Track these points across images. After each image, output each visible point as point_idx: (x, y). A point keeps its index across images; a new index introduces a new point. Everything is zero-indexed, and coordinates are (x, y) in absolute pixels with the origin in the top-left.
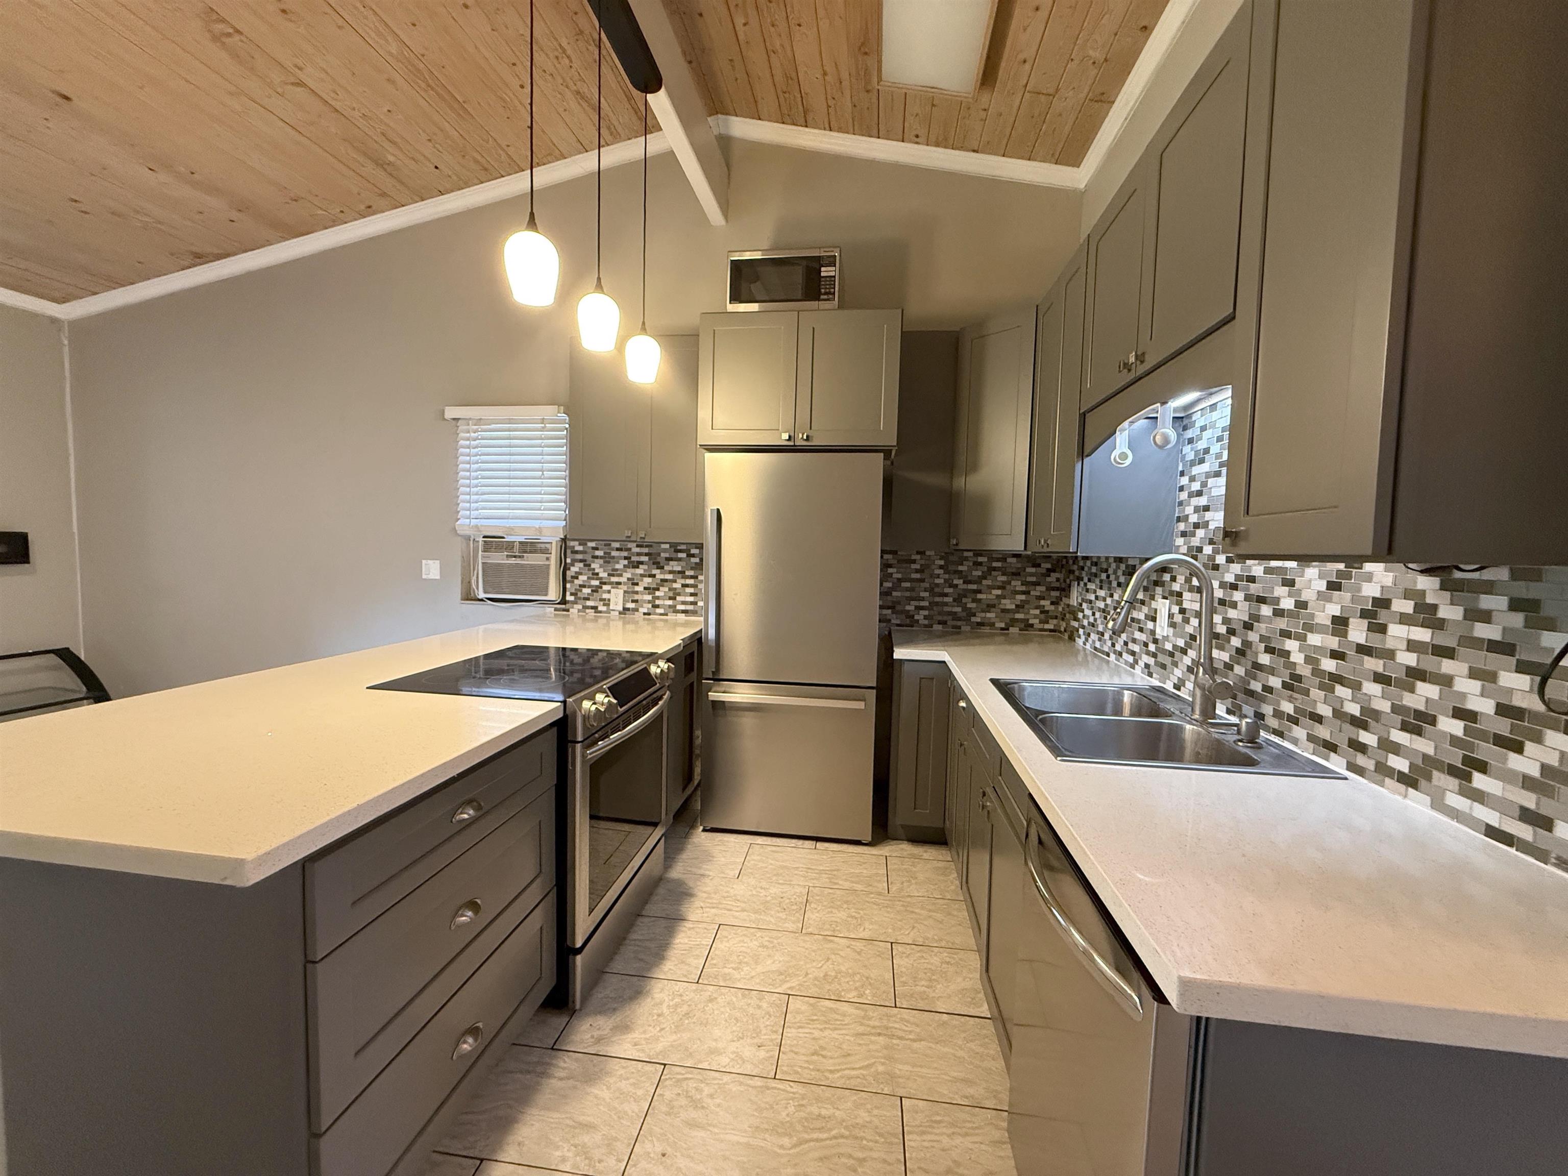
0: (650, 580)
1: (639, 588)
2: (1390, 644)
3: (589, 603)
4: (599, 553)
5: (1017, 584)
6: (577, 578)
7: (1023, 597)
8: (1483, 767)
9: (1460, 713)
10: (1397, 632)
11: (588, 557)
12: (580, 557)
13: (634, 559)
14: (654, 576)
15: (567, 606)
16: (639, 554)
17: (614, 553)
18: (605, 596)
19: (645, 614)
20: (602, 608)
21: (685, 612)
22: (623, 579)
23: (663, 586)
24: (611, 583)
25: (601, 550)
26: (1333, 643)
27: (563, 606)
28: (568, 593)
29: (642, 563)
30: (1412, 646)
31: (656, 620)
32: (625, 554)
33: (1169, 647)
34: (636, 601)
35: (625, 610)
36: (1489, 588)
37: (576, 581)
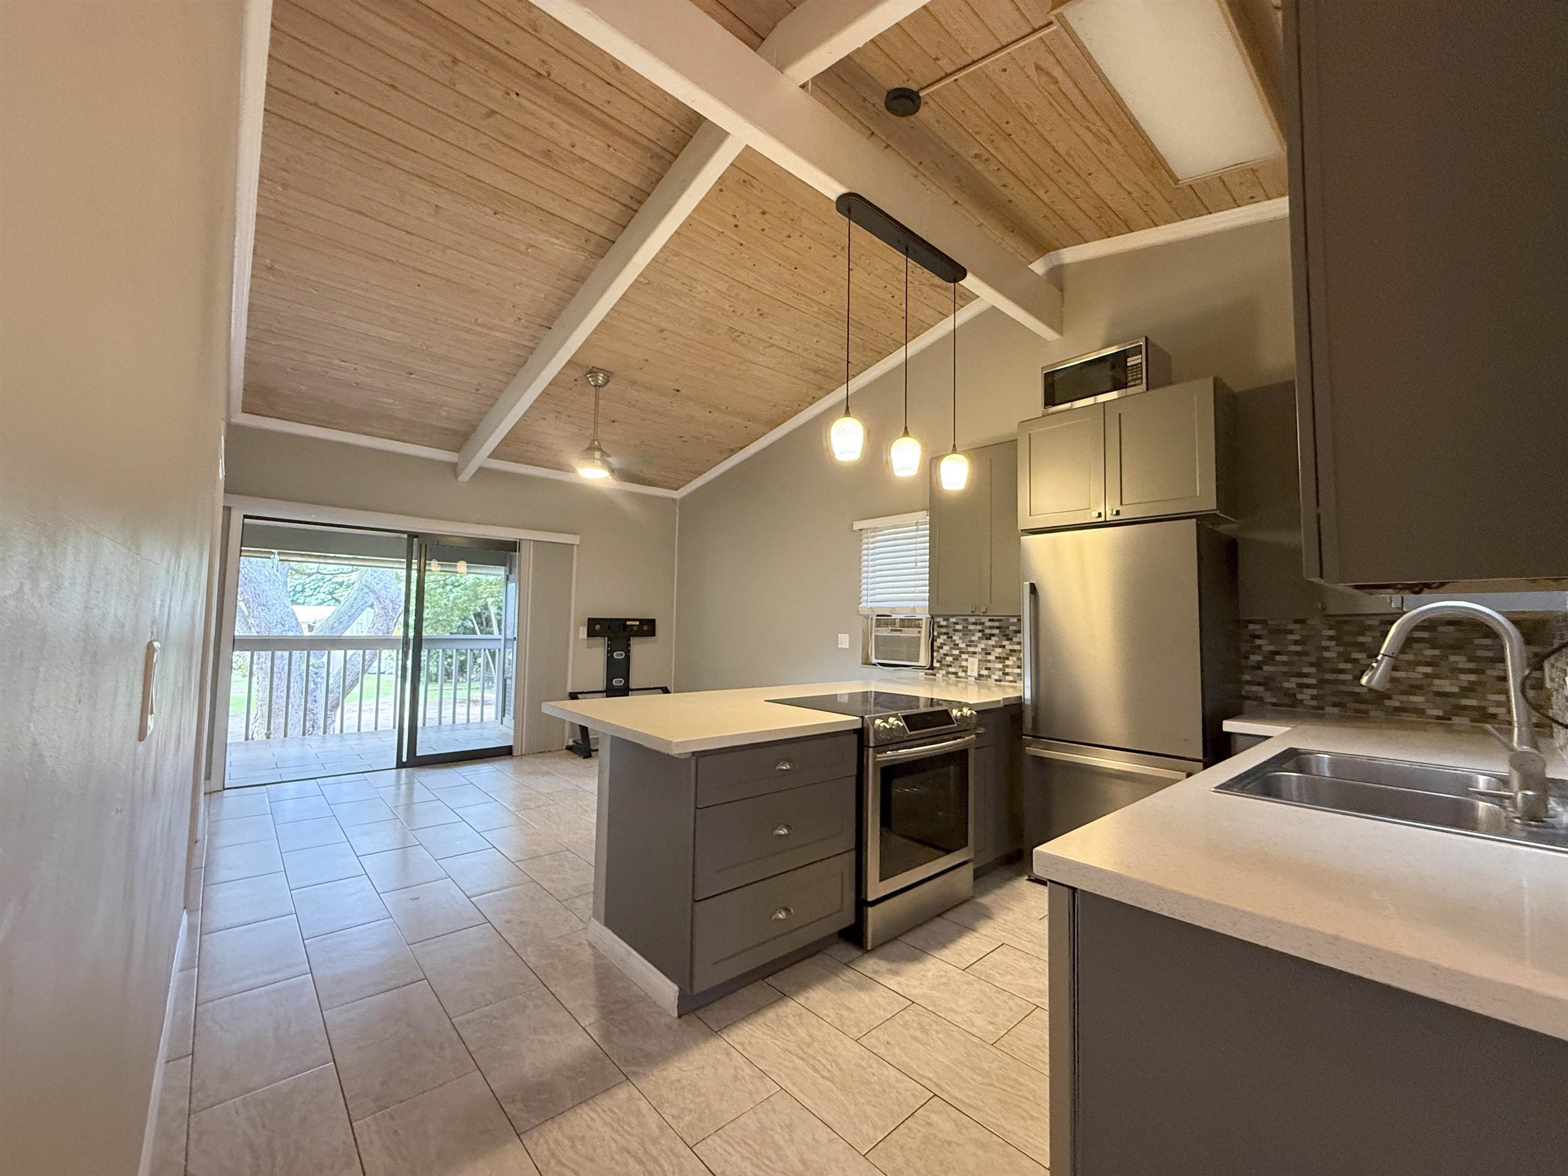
0: (1000, 650)
1: (991, 658)
3: (951, 670)
4: (959, 627)
5: (1460, 660)
6: (942, 648)
7: (1473, 677)
11: (951, 631)
12: (944, 630)
13: (987, 631)
14: (1004, 647)
15: (935, 671)
16: (991, 628)
17: (971, 627)
18: (964, 664)
19: (996, 680)
20: (961, 674)
22: (978, 650)
23: (1011, 656)
24: (968, 653)
25: (961, 624)
27: (931, 671)
28: (935, 661)
29: (993, 635)
31: (1005, 686)
32: (980, 627)
34: (989, 669)
35: (980, 676)
37: (941, 651)
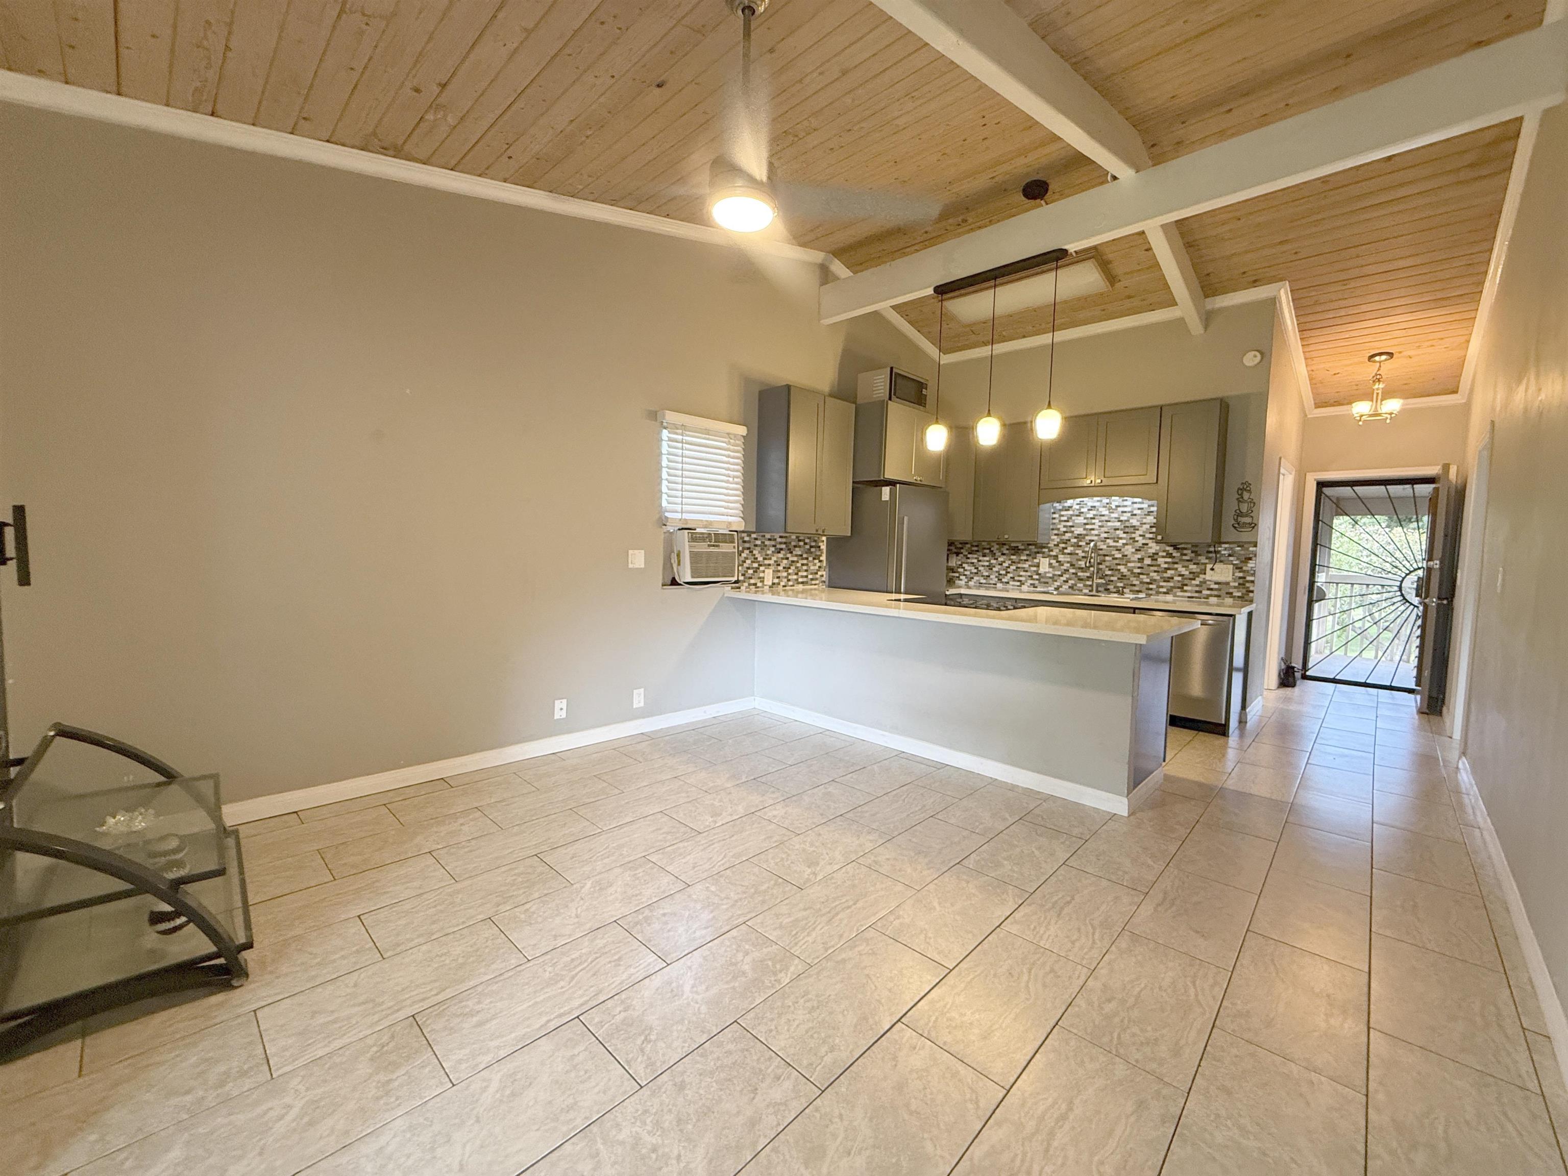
0: (787, 561)
1: (780, 568)
2: (1159, 563)
3: (752, 581)
4: (758, 542)
6: (745, 562)
8: (1186, 585)
9: (1180, 575)
10: (1161, 561)
11: (753, 546)
12: (747, 545)
13: (778, 546)
14: (787, 559)
15: (740, 585)
16: (781, 543)
17: (765, 543)
18: (762, 575)
19: (783, 586)
20: (759, 584)
21: (802, 583)
22: (771, 562)
24: (765, 565)
25: (759, 540)
26: (1139, 565)
27: (737, 585)
28: (740, 574)
29: (781, 549)
30: (1166, 563)
32: (774, 543)
33: (1051, 575)
34: (780, 577)
35: (774, 584)
36: (1185, 549)
37: (745, 565)
